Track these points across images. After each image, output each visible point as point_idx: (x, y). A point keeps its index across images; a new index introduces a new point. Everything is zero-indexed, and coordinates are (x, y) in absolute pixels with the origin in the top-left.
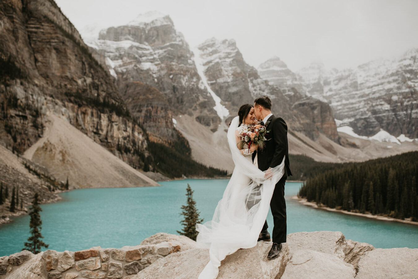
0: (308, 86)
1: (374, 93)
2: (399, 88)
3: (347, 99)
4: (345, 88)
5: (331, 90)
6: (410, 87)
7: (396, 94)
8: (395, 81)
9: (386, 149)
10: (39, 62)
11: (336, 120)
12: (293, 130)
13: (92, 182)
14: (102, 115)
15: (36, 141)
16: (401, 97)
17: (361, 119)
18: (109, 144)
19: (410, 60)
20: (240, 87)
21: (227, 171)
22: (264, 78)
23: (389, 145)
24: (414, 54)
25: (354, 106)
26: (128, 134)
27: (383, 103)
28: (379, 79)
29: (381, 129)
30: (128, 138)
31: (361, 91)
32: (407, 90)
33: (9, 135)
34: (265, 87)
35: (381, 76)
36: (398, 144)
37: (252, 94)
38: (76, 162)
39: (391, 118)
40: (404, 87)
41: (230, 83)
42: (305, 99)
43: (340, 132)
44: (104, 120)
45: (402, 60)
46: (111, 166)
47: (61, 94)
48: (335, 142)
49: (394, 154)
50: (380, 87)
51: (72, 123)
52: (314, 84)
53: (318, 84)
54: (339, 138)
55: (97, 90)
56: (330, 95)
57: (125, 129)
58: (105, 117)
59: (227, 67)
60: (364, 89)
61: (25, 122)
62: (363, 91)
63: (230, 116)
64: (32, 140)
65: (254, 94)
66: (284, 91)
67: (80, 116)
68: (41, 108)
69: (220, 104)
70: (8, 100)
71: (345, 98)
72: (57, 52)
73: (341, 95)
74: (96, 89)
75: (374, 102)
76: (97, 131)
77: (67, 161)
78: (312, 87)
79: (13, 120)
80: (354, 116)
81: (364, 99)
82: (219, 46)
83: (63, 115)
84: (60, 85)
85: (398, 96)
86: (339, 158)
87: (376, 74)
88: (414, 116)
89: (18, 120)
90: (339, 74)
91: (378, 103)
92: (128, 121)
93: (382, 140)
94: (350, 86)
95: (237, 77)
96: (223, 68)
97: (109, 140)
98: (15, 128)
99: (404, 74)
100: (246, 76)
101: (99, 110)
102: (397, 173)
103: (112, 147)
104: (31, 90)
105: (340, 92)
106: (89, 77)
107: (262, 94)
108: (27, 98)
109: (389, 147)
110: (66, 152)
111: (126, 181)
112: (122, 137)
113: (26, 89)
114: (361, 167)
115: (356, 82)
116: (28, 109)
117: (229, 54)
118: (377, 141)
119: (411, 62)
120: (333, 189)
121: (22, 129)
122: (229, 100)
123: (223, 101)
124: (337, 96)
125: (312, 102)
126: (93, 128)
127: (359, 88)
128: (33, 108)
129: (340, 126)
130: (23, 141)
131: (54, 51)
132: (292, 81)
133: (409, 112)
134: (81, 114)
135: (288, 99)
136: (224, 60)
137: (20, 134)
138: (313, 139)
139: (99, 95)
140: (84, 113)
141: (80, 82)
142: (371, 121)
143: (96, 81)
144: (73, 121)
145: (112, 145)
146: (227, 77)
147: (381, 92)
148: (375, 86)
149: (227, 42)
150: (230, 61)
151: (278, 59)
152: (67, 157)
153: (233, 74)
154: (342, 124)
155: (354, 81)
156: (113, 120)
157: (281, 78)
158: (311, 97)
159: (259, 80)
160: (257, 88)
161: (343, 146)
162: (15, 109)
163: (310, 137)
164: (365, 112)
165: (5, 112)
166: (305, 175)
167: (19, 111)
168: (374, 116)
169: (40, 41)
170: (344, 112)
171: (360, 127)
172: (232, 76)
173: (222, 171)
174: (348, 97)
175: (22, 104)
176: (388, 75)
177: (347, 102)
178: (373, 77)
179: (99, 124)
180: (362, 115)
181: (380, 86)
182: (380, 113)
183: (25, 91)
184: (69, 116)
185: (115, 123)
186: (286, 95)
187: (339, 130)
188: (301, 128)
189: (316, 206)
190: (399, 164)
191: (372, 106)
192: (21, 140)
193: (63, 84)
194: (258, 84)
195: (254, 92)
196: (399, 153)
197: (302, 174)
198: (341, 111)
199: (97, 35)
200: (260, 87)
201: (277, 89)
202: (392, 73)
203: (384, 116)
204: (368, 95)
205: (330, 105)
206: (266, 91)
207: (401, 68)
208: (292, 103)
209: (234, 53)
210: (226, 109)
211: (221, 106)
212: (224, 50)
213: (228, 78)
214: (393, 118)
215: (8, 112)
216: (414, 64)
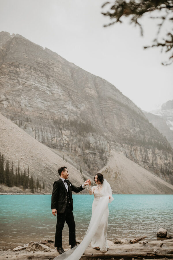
10: (108, 123)
13: (132, 191)
14: (148, 150)
15: (102, 168)
18: (155, 169)
26: (169, 161)
30: (169, 165)
33: (85, 164)
38: (124, 179)
44: (150, 154)
46: (148, 181)
47: (120, 139)
51: (128, 156)
55: (144, 134)
57: (165, 158)
58: (150, 151)
61: (95, 157)
64: (100, 167)
67: (133, 152)
68: (105, 148)
70: (85, 145)
72: (117, 116)
74: (142, 134)
76: (145, 161)
77: (118, 178)
79: (88, 156)
83: (121, 152)
84: (120, 135)
89: (91, 155)
92: (168, 153)
97: (155, 166)
98: (89, 160)
101: (146, 147)
103: (157, 171)
104: (99, 138)
106: (137, 127)
108: (96, 143)
110: (118, 173)
111: (158, 190)
112: (164, 164)
113: (95, 138)
116: (97, 149)
121: (94, 161)
126: (142, 159)
128: (100, 148)
130: (94, 168)
131: (115, 116)
134: (133, 151)
137: (92, 163)
139: (145, 138)
140: (135, 150)
141: (131, 131)
143: (142, 129)
144: (129, 155)
145: (157, 169)
152: (119, 176)
156: (156, 153)
162: (89, 150)
165: (84, 152)
167: (91, 150)
169: (107, 112)
175: (93, 146)
179: (146, 156)
183: (95, 139)
184: (126, 152)
185: (158, 155)
192: (93, 167)
193: (121, 134)
199: (160, 108)
215: (86, 151)
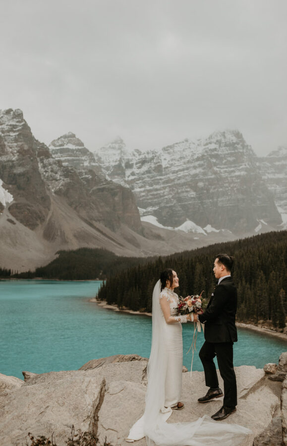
0: (107, 169)
1: (179, 178)
2: (205, 174)
3: (151, 185)
4: (148, 172)
5: (133, 174)
6: (215, 173)
7: (201, 180)
8: (200, 166)
9: (192, 240)
11: (139, 208)
12: (91, 219)
16: (207, 183)
17: (166, 207)
19: (215, 144)
20: (28, 167)
21: (10, 271)
22: (57, 157)
23: (195, 237)
24: (219, 138)
25: (159, 192)
27: (189, 190)
28: (185, 163)
29: (187, 219)
31: (166, 176)
32: (213, 176)
34: (58, 168)
35: (187, 160)
36: (205, 235)
37: (42, 175)
39: (198, 207)
40: (210, 174)
41: (15, 162)
42: (104, 183)
43: (144, 222)
45: (207, 144)
48: (138, 233)
49: (200, 246)
50: (186, 173)
52: (115, 167)
53: (119, 166)
54: (143, 229)
56: (132, 180)
59: (11, 143)
60: (169, 174)
62: (168, 176)
63: (14, 202)
65: (44, 176)
66: (81, 173)
69: (2, 188)
71: (148, 183)
73: (144, 180)
75: (180, 189)
78: (112, 170)
80: (159, 204)
81: (169, 184)
82: (2, 117)
85: (204, 182)
86: (143, 251)
87: (181, 158)
88: (220, 204)
90: (142, 156)
91: (183, 190)
93: (189, 230)
94: (154, 170)
95: (23, 155)
96: (6, 143)
99: (210, 159)
100: (36, 155)
102: (204, 268)
105: (143, 176)
107: (54, 176)
109: (196, 238)
114: (166, 262)
115: (161, 166)
117: (14, 126)
118: (183, 232)
119: (217, 146)
120: (136, 288)
122: (14, 182)
123: (7, 184)
124: (140, 181)
125: (112, 187)
127: (163, 173)
129: (144, 215)
132: (89, 163)
133: (215, 200)
135: (85, 183)
136: (9, 134)
138: (113, 230)
142: (177, 209)
146: (12, 155)
147: (187, 177)
148: (180, 170)
149: (12, 113)
150: (15, 136)
151: (73, 136)
153: (18, 152)
154: (146, 212)
155: (158, 164)
157: (77, 158)
158: (111, 181)
159: (51, 160)
160: (48, 169)
161: (147, 238)
163: (110, 228)
164: (170, 199)
166: (104, 273)
168: (179, 204)
170: (148, 199)
171: (165, 217)
172: (18, 154)
173: (4, 271)
174: (152, 182)
176: (194, 160)
177: (151, 188)
178: (178, 161)
180: (167, 203)
181: (185, 171)
182: (185, 201)
186: (82, 178)
187: (143, 219)
188: (101, 217)
189: (117, 309)
190: (205, 258)
191: (178, 193)
194: (50, 164)
195: (44, 173)
196: (206, 245)
197: (102, 271)
198: (144, 198)
200: (52, 168)
201: (72, 171)
202: (198, 157)
203: (190, 204)
204: (173, 180)
205: (132, 191)
206: (59, 173)
207: (206, 152)
208: (89, 188)
209: (20, 126)
210: (9, 194)
211: (4, 189)
212: (9, 122)
213: (12, 157)
214: (199, 206)
216: (219, 148)
